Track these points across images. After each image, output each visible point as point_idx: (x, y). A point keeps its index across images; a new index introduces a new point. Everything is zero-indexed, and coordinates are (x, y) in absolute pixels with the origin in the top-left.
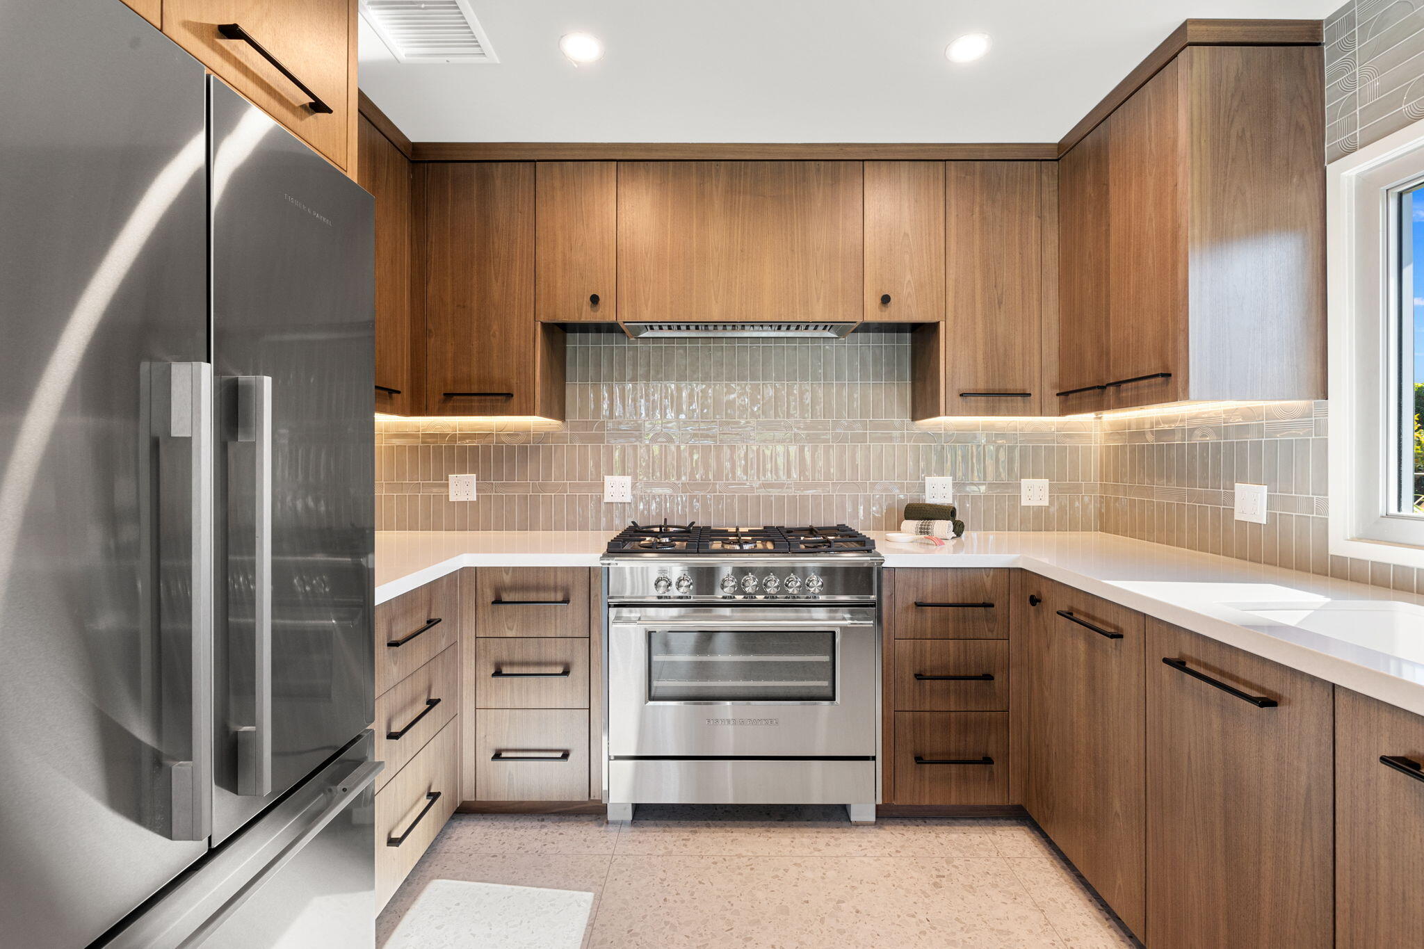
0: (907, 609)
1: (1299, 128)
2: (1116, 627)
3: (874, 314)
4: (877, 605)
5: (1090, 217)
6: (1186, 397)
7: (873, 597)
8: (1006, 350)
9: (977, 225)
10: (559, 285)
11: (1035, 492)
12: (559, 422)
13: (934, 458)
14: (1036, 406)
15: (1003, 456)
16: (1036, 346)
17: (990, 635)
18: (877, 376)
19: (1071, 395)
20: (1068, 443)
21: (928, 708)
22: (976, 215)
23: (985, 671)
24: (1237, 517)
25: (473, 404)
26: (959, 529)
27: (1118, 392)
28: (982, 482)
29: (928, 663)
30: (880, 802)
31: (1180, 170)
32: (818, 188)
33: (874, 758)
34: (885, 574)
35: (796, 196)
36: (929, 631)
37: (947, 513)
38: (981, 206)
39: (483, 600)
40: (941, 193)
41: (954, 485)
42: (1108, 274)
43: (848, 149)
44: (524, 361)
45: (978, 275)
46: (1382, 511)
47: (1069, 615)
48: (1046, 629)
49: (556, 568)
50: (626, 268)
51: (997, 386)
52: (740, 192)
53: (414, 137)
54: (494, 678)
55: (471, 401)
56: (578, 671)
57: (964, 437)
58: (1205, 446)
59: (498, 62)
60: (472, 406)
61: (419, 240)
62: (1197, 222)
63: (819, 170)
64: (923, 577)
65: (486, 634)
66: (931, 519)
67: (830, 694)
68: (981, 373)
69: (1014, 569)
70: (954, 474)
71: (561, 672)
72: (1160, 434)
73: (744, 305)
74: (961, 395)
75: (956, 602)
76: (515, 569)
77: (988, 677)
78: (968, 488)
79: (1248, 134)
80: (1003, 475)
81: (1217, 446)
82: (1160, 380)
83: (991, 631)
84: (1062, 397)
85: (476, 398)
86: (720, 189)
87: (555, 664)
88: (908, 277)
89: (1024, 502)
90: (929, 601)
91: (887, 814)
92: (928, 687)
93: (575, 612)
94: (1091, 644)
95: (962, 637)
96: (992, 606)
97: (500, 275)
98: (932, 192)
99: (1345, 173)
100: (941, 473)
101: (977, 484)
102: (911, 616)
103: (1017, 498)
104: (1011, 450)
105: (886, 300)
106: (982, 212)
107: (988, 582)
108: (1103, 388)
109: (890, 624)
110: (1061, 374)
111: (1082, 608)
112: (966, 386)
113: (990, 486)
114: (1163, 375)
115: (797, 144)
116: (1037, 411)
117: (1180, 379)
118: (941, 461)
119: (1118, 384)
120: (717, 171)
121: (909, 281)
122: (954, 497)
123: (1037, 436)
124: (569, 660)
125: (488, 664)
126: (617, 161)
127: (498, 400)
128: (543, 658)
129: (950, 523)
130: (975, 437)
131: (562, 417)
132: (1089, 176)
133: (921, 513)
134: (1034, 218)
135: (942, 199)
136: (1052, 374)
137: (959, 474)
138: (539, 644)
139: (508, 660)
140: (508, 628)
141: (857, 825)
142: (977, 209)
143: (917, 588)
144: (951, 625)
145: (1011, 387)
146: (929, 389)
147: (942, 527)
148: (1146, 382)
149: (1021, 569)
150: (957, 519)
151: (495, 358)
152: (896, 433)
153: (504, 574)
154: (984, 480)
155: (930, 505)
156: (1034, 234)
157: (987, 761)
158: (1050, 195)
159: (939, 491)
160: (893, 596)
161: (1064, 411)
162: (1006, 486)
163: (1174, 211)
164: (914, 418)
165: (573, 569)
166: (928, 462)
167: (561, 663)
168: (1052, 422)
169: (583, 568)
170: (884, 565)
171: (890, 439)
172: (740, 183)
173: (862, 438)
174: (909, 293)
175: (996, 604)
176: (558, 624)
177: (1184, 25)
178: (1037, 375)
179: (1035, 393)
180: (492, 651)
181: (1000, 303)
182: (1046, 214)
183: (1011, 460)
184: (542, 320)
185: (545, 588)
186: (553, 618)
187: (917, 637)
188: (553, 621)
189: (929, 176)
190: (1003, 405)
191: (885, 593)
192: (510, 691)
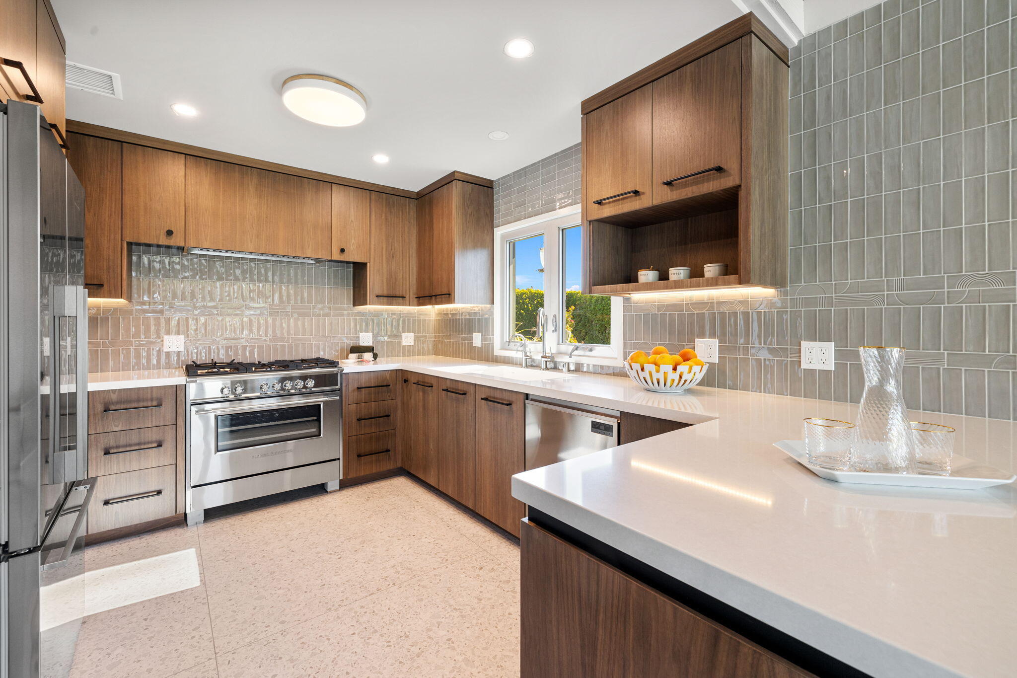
0: (354, 391)
1: (487, 215)
2: (431, 384)
3: (336, 256)
4: (340, 390)
5: (427, 228)
6: (454, 303)
7: (338, 387)
8: (395, 278)
9: (384, 222)
10: (142, 220)
11: (408, 339)
13: (364, 324)
14: (408, 302)
15: (395, 323)
16: (408, 276)
17: (388, 398)
18: (336, 284)
19: (421, 298)
20: (422, 317)
21: (363, 433)
22: (384, 217)
23: (387, 414)
24: (474, 345)
26: (375, 356)
27: (436, 298)
29: (363, 413)
30: (341, 478)
31: (453, 222)
32: (309, 191)
33: (339, 459)
34: (344, 376)
35: (297, 194)
36: (363, 399)
37: (370, 349)
38: (386, 214)
39: (94, 410)
40: (368, 204)
41: (373, 337)
42: (433, 252)
43: (324, 176)
44: (112, 264)
45: (384, 246)
46: (505, 341)
47: (417, 384)
48: (410, 392)
49: (152, 388)
50: (192, 217)
51: (392, 294)
52: (265, 187)
54: (103, 456)
56: (169, 445)
57: (378, 315)
58: (465, 319)
59: (122, 99)
62: (458, 242)
63: (309, 183)
64: (361, 376)
65: (96, 431)
66: (363, 352)
67: (318, 434)
68: (385, 288)
69: (398, 370)
70: (373, 332)
71: (156, 446)
72: (453, 315)
73: (268, 245)
74: (377, 296)
75: (375, 385)
76: (120, 390)
77: (388, 416)
78: (379, 338)
79: (473, 214)
80: (395, 332)
81: (469, 319)
82: (447, 295)
83: (389, 396)
84: (418, 299)
86: (253, 183)
87: (152, 442)
88: (353, 241)
89: (404, 344)
90: (364, 386)
91: (345, 485)
92: (363, 424)
93: (167, 411)
94: (424, 392)
95: (377, 400)
96: (390, 385)
98: (364, 204)
99: (498, 233)
100: (367, 331)
101: (383, 336)
102: (356, 393)
103: (401, 342)
104: (398, 320)
105: (342, 251)
106: (386, 216)
107: (388, 376)
108: (431, 297)
109: (346, 398)
110: (417, 289)
111: (421, 380)
112: (380, 293)
113: (389, 337)
114: (448, 294)
115: (298, 168)
116: (408, 305)
117: (453, 296)
118: (367, 325)
119: (436, 296)
120: (251, 173)
121: (354, 243)
122: (373, 343)
123: (409, 314)
124: (161, 438)
125: (99, 450)
126: (185, 154)
128: (142, 441)
129: (371, 353)
130: (382, 314)
131: (130, 299)
132: (427, 211)
133: (358, 350)
134: (407, 222)
135: (369, 207)
136: (414, 289)
137: (376, 332)
138: (139, 432)
139: (115, 445)
140: (115, 426)
141: (330, 492)
142: (384, 215)
143: (358, 381)
144: (373, 396)
145: (398, 294)
146: (362, 292)
147: (368, 356)
148: (444, 296)
149: (401, 370)
150: (374, 352)
152: (345, 312)
153: (112, 394)
154: (386, 334)
155: (362, 346)
156: (407, 230)
157: (388, 451)
158: (414, 214)
159: (366, 339)
160: (347, 385)
161: (419, 304)
162: (396, 336)
163: (452, 236)
164: (354, 305)
165: (165, 387)
166: (361, 326)
167: (155, 442)
168: (415, 309)
169: (171, 386)
170: (343, 372)
171: (343, 315)
172: (265, 182)
173: (327, 315)
174: (354, 249)
175: (391, 385)
176: (154, 419)
177: (454, 172)
178: (408, 289)
179: (407, 297)
180: (102, 441)
181: (393, 257)
182: (412, 221)
183: (398, 325)
184: (127, 240)
185: (144, 400)
186: (150, 416)
187: (358, 403)
188: (150, 419)
189: (363, 196)
190: (394, 301)
191: (344, 385)
192: (116, 463)
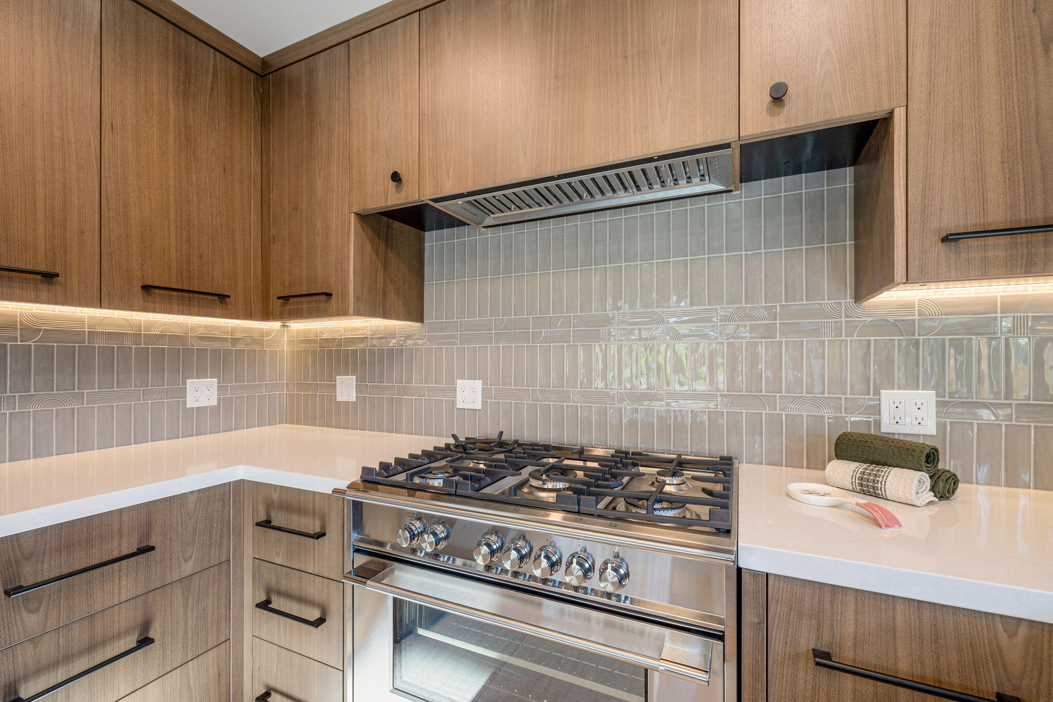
0: (794, 658)
3: (759, 123)
10: (368, 169)
12: (419, 324)
13: (900, 360)
25: (303, 306)
28: (1003, 401)
37: (920, 456)
41: (939, 404)
44: (340, 257)
50: (428, 134)
53: (262, 52)
54: (258, 609)
55: (301, 303)
56: (334, 621)
60: (302, 308)
61: (264, 151)
64: (832, 602)
65: (259, 555)
66: (884, 464)
70: (939, 387)
74: (945, 239)
76: (282, 488)
85: (304, 299)
87: (313, 607)
93: (331, 549)
97: (323, 170)
100: (912, 385)
101: (992, 404)
105: (779, 94)
107: (1014, 650)
109: (756, 680)
112: (951, 223)
122: (938, 428)
124: (326, 603)
125: (261, 591)
126: (420, 10)
127: (320, 301)
128: (304, 596)
131: (420, 319)
133: (868, 450)
137: (949, 387)
138: (301, 578)
139: (276, 590)
140: (276, 553)
143: (819, 622)
147: (908, 483)
150: (942, 468)
151: (319, 256)
153: (273, 492)
154: (1006, 399)
155: (888, 439)
159: (907, 415)
160: (764, 626)
164: (859, 297)
166: (887, 367)
167: (318, 608)
171: (816, 332)
176: (316, 560)
180: (264, 576)
184: (355, 211)
185: (306, 514)
186: (312, 551)
188: (312, 556)
192: (277, 625)
